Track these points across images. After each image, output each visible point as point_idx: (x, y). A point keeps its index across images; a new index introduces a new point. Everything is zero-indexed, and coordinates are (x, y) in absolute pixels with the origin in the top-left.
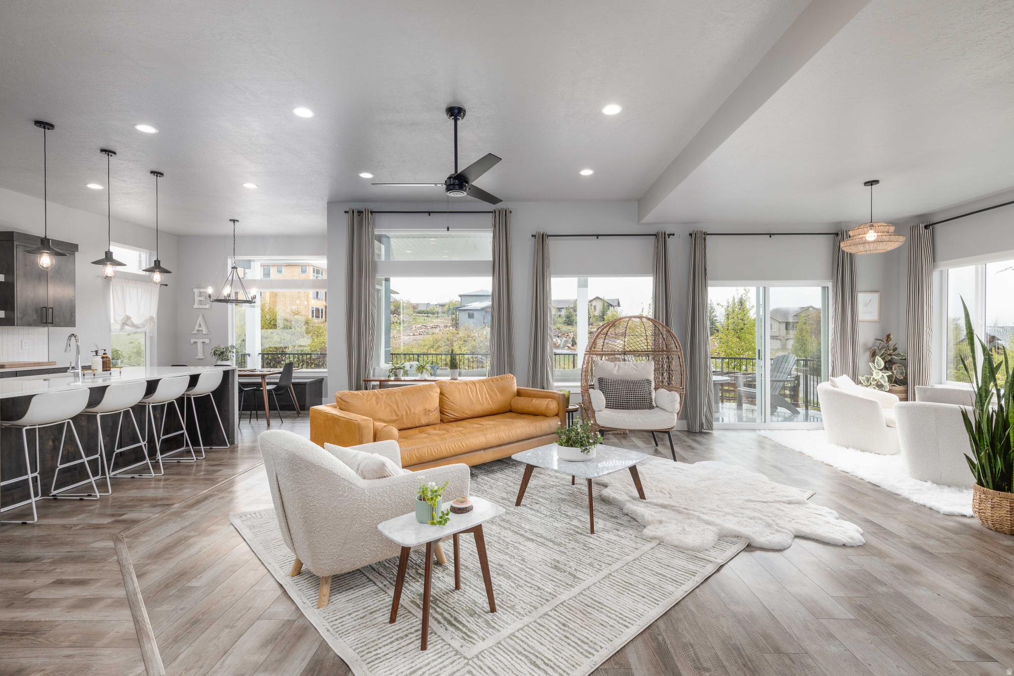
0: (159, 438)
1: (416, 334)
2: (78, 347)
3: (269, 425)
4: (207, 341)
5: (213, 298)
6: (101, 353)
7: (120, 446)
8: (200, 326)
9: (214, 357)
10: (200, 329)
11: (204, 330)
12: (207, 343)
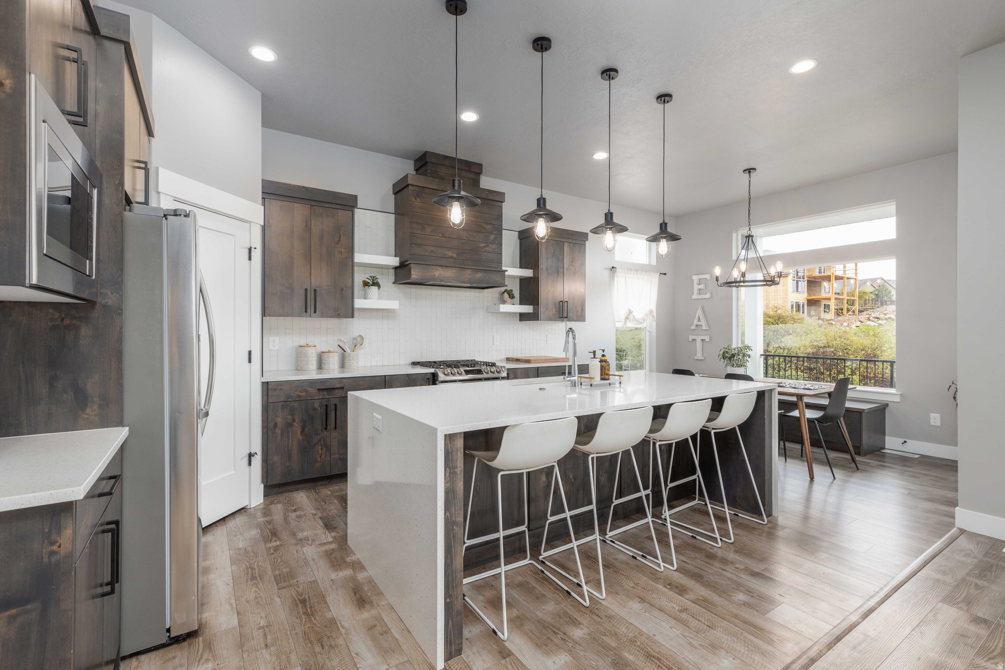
0: (666, 485)
2: (575, 344)
3: (786, 460)
4: (707, 338)
5: (721, 281)
6: (599, 354)
7: (619, 496)
8: (699, 320)
9: (722, 360)
10: (700, 323)
11: (704, 325)
12: (707, 340)
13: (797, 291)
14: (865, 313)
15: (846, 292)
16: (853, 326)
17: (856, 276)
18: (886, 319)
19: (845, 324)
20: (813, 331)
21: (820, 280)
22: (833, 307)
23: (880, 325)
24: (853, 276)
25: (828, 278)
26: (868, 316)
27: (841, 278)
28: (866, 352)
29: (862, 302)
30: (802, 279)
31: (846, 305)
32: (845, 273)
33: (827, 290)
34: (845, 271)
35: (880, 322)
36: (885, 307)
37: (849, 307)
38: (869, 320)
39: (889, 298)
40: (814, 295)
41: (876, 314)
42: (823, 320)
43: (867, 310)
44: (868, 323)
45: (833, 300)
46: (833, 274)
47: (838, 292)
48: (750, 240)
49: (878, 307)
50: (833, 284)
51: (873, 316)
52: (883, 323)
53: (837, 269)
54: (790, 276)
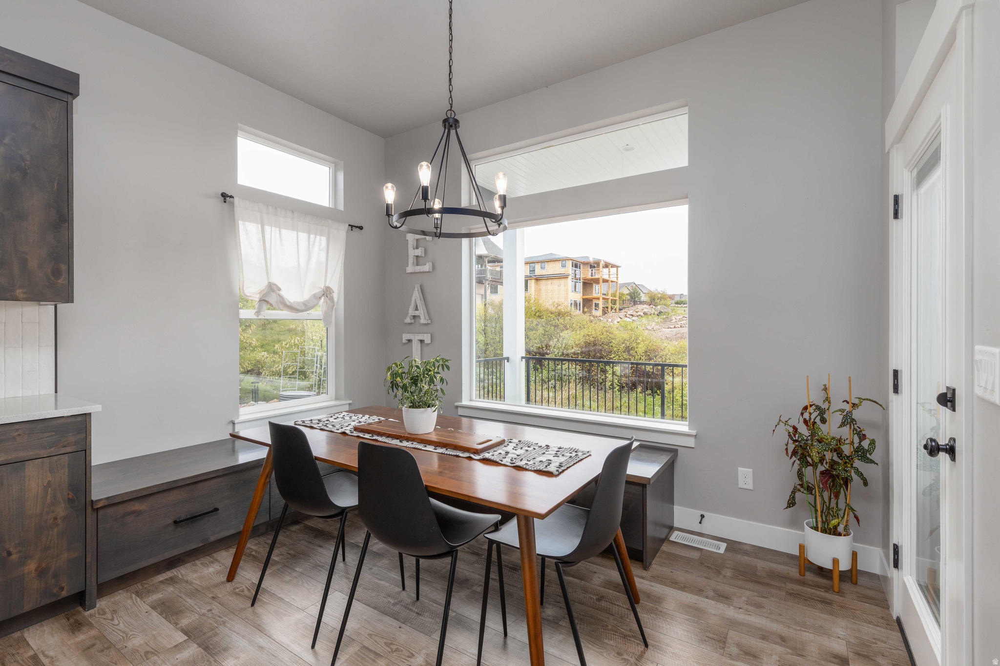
1: (677, 326)
4: (427, 338)
8: (417, 309)
10: (417, 313)
11: (422, 317)
12: (426, 342)
13: (575, 291)
14: (623, 310)
15: (610, 293)
16: (615, 322)
17: (617, 280)
18: (638, 316)
19: (610, 320)
20: (585, 326)
21: (592, 282)
22: (601, 306)
23: (634, 320)
24: (615, 280)
25: (597, 281)
26: (625, 313)
27: (607, 281)
28: (626, 345)
29: (621, 302)
30: (578, 281)
31: (610, 304)
32: (609, 277)
33: (597, 291)
34: (609, 275)
35: (634, 318)
36: (636, 306)
37: (613, 306)
38: (626, 317)
39: (639, 299)
40: (588, 295)
41: (631, 311)
42: (594, 316)
43: (624, 308)
44: (626, 319)
45: (601, 299)
46: (601, 277)
47: (605, 293)
48: (453, 132)
49: (632, 306)
50: (601, 286)
51: (629, 313)
53: (604, 273)
54: (570, 278)
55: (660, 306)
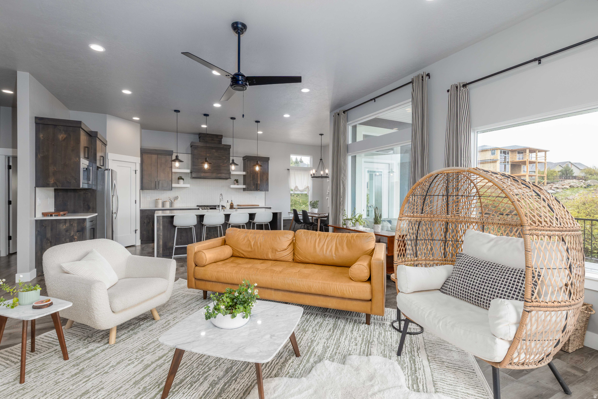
15: (538, 171)
17: (545, 161)
18: (563, 189)
21: (520, 164)
24: (543, 161)
25: (524, 163)
27: (534, 162)
29: (549, 178)
30: (507, 164)
31: (537, 179)
33: (525, 171)
34: (536, 158)
35: (558, 190)
36: (565, 180)
37: (540, 181)
38: (551, 189)
39: (571, 175)
40: (515, 173)
41: (557, 185)
45: (528, 176)
46: (528, 160)
47: (532, 171)
49: (560, 181)
50: (527, 166)
51: (554, 186)
52: (559, 191)
53: (533, 157)
54: (498, 162)
55: (590, 180)
